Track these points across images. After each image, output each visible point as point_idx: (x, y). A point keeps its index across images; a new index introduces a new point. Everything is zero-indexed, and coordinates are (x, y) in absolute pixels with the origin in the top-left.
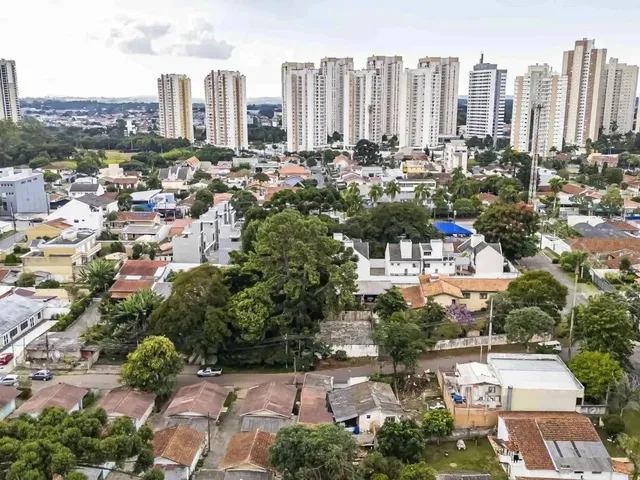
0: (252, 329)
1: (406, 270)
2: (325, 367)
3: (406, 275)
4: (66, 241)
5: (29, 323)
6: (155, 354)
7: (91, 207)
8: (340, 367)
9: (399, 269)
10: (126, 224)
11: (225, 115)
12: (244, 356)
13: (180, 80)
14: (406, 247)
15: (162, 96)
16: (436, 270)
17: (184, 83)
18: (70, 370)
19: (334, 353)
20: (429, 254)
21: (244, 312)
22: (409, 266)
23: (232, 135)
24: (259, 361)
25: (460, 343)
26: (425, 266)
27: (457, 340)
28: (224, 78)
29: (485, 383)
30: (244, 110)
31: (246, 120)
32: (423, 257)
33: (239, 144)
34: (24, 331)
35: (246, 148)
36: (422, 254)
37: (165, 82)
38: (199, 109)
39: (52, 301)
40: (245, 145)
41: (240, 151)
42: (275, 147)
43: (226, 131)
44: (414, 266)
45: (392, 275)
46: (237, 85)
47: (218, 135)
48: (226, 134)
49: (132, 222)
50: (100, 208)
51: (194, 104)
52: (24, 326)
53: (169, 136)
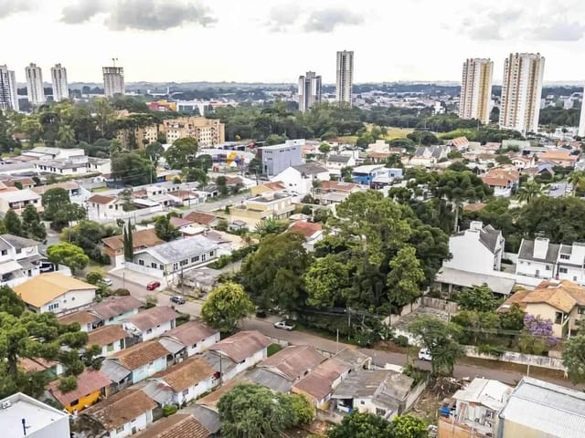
0: (316, 295)
1: (538, 271)
2: (383, 348)
3: (536, 276)
4: (264, 200)
5: (200, 258)
6: (223, 297)
7: (303, 174)
8: (397, 351)
9: (530, 268)
10: (329, 191)
11: (517, 97)
12: (314, 318)
13: (482, 64)
14: (541, 247)
15: (465, 81)
16: (575, 278)
17: (487, 66)
18: (197, 299)
19: (396, 336)
20: (567, 258)
21: (312, 278)
22: (541, 267)
23: (522, 117)
24: (324, 326)
25: (532, 360)
26: (561, 270)
27: (529, 356)
28: (521, 61)
29: (480, 404)
30: (539, 92)
31: (539, 103)
32: (559, 260)
33: (528, 126)
34: (194, 263)
35: (536, 131)
36: (559, 257)
37: (470, 65)
38: (497, 92)
39: (225, 245)
40: (535, 127)
41: (528, 134)
42: (565, 131)
43: (516, 113)
44: (548, 268)
45: (519, 274)
46: (534, 68)
47: (508, 117)
48: (516, 116)
49: (335, 191)
50: (311, 176)
51: (493, 87)
52: (197, 258)
53: (466, 118)
